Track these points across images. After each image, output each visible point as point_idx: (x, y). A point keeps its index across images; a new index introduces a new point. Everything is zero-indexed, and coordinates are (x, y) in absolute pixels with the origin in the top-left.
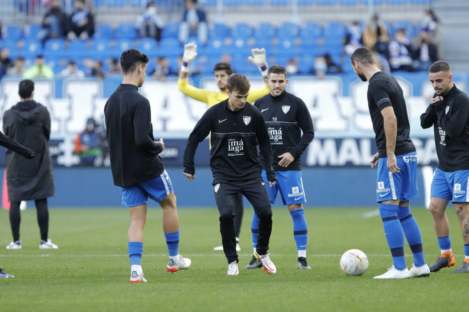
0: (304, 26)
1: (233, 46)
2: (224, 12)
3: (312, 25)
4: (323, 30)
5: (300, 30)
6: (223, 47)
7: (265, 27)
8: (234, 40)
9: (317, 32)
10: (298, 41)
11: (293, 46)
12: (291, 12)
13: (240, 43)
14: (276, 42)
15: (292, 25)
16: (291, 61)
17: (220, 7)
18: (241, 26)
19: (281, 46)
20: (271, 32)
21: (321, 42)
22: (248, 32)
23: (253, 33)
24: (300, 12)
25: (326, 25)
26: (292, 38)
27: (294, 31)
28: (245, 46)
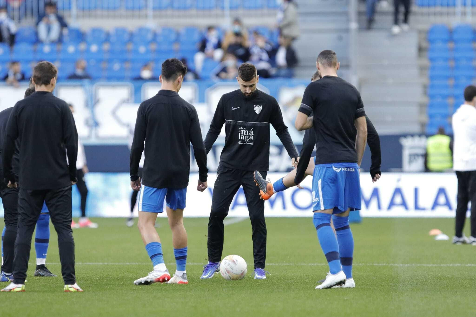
0: (159, 31)
1: (88, 51)
2: (78, 17)
3: (167, 30)
4: (178, 35)
5: (155, 35)
6: (77, 52)
7: (120, 31)
8: (89, 44)
9: (173, 37)
10: (153, 47)
11: (148, 52)
12: (146, 16)
13: (94, 48)
14: (130, 47)
15: (148, 30)
16: (146, 66)
17: (74, 11)
18: (95, 31)
19: (136, 52)
20: (126, 37)
21: (176, 47)
22: (103, 36)
23: (107, 37)
24: (155, 17)
25: (182, 31)
26: (148, 43)
27: (150, 36)
28: (99, 51)
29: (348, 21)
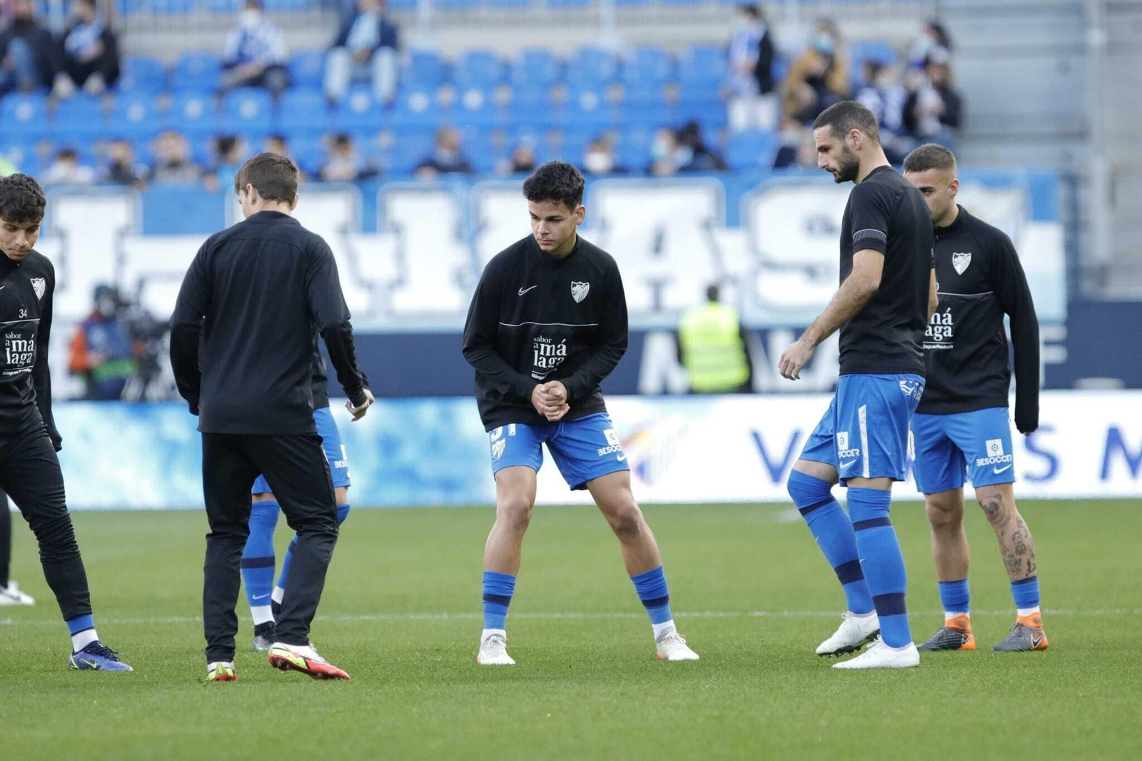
0: (629, 55)
1: (458, 107)
2: (434, 25)
3: (650, 53)
4: (675, 65)
5: (620, 66)
6: (434, 108)
7: (535, 59)
8: (461, 90)
9: (662, 70)
10: (616, 94)
11: (603, 105)
12: (597, 22)
13: (474, 99)
14: (561, 94)
15: (601, 55)
16: (597, 142)
17: (425, 11)
18: (477, 58)
19: (574, 106)
20: (549, 72)
21: (671, 93)
22: (493, 71)
23: (506, 73)
24: (620, 22)
25: (684, 54)
26: (600, 86)
27: (606, 70)
28: (488, 106)
29: (1084, 26)
